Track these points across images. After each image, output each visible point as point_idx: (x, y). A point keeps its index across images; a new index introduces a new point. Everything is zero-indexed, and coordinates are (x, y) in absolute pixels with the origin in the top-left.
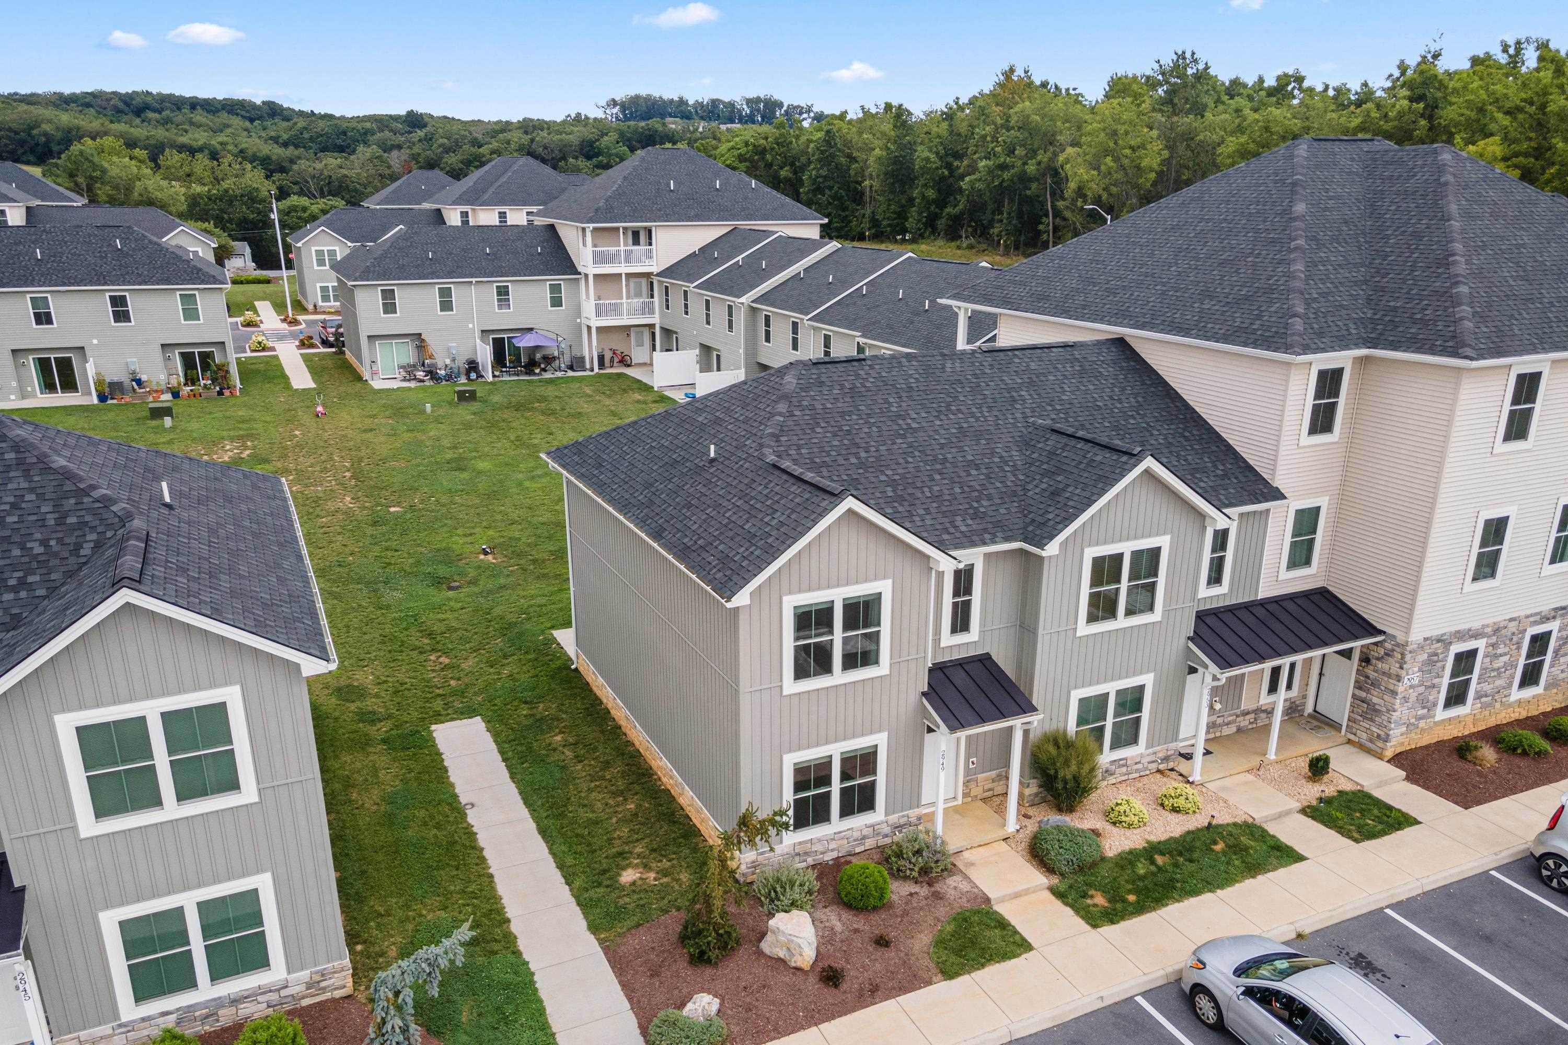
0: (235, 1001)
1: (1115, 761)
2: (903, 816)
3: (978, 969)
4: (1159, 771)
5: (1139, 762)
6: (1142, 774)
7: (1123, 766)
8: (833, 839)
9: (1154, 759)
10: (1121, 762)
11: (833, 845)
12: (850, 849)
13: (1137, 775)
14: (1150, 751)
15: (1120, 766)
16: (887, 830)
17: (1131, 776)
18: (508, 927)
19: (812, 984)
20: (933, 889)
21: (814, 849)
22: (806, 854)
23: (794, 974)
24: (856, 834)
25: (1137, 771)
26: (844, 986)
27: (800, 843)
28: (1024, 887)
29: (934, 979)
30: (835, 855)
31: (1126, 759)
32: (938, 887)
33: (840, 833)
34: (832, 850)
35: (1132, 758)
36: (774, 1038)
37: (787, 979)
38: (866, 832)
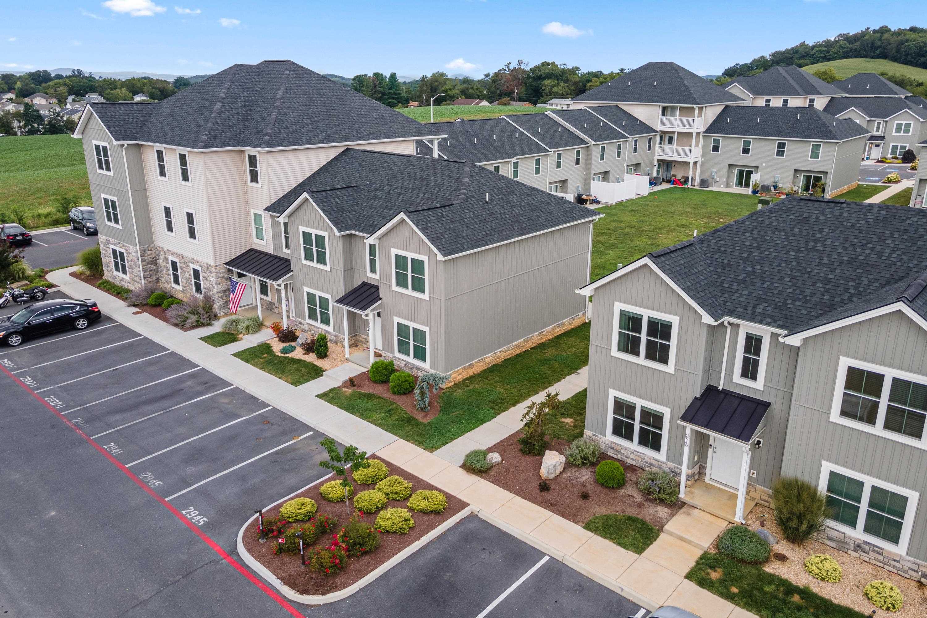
0: (418, 368)
1: (869, 543)
2: (677, 468)
3: (601, 536)
4: (919, 582)
5: (898, 562)
6: (899, 572)
7: (879, 553)
8: (633, 453)
9: (916, 569)
10: (875, 549)
11: (632, 456)
12: (643, 466)
13: (896, 572)
14: (912, 559)
15: (873, 551)
16: (667, 470)
17: (886, 567)
18: (511, 407)
19: (535, 484)
20: (644, 503)
21: (622, 451)
22: (617, 451)
23: (537, 476)
24: (647, 459)
25: (894, 567)
26: (545, 494)
27: (615, 443)
28: (692, 539)
29: (580, 524)
30: (634, 463)
31: (883, 549)
32: (646, 504)
33: (638, 452)
34: (632, 459)
35: (889, 552)
36: (499, 486)
37: (531, 475)
38: (653, 462)
